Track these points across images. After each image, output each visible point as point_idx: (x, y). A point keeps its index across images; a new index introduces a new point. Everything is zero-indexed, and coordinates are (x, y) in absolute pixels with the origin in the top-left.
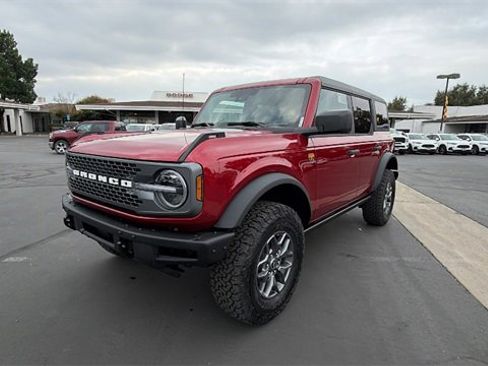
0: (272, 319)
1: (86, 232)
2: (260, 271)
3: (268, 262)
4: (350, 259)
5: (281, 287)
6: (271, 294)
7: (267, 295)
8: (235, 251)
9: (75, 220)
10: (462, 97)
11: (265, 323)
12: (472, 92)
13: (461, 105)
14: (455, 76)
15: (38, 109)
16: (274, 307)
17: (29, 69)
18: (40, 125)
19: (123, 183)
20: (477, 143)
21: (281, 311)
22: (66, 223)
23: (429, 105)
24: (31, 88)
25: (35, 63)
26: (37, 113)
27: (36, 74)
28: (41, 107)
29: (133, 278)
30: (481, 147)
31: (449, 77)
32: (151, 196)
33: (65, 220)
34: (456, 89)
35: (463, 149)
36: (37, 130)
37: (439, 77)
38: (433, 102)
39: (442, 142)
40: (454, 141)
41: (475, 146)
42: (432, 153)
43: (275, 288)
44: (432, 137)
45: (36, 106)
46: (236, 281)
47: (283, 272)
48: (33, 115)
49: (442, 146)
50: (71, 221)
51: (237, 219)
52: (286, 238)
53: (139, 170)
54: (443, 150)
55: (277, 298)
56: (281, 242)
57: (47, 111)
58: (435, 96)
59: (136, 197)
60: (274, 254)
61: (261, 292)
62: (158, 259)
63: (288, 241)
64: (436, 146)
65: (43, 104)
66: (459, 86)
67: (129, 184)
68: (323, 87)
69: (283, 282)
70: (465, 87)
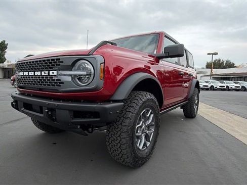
0: (144, 163)
1: (25, 110)
2: (137, 132)
3: (141, 127)
4: (181, 133)
5: (148, 144)
6: (143, 148)
7: (141, 148)
8: (123, 116)
9: (19, 102)
10: (218, 65)
11: (140, 167)
12: (223, 63)
13: (218, 68)
14: (216, 54)
15: (7, 66)
16: (145, 156)
17: (3, 46)
18: (7, 75)
19: (51, 73)
20: (228, 85)
21: (149, 159)
22: (13, 105)
23: (203, 68)
24: (3, 55)
25: (6, 43)
26: (6, 69)
27: (7, 48)
28: (8, 65)
29: (55, 144)
30: (230, 87)
31: (213, 54)
32: (69, 79)
33: (12, 103)
34: (215, 61)
35: (222, 88)
36: (5, 77)
37: (208, 54)
38: (205, 67)
39: (212, 84)
40: (217, 84)
41: (227, 86)
42: (207, 89)
43: (145, 145)
44: (207, 82)
45: (5, 64)
46: (124, 135)
47: (149, 135)
48: (4, 69)
49: (212, 86)
50: (16, 104)
51: (125, 95)
52: (151, 113)
53: (62, 62)
54: (212, 88)
55: (146, 151)
56: (148, 115)
57: (11, 67)
58: (206, 64)
59: (60, 80)
60: (144, 122)
61: (138, 145)
62: (72, 121)
63: (152, 115)
64: (209, 86)
65: (9, 64)
66: (216, 60)
67: (55, 73)
68: (166, 36)
69: (149, 141)
70: (219, 60)
